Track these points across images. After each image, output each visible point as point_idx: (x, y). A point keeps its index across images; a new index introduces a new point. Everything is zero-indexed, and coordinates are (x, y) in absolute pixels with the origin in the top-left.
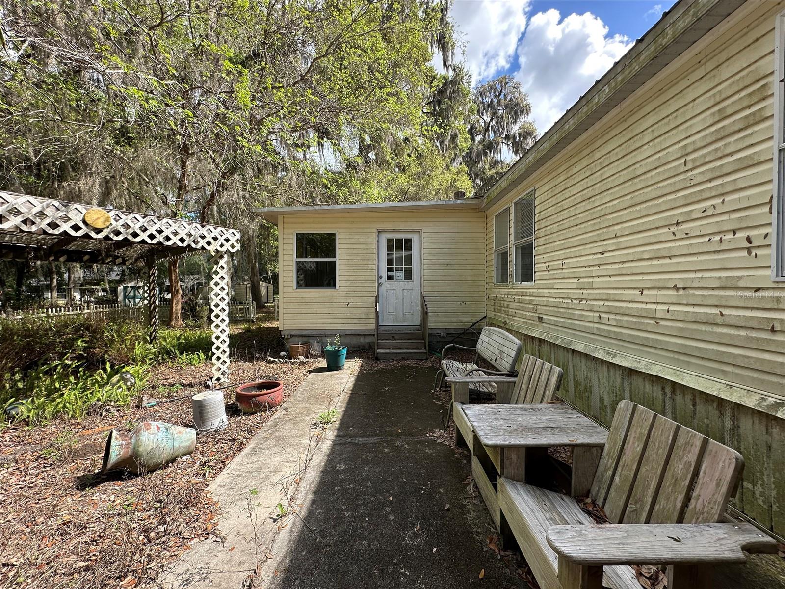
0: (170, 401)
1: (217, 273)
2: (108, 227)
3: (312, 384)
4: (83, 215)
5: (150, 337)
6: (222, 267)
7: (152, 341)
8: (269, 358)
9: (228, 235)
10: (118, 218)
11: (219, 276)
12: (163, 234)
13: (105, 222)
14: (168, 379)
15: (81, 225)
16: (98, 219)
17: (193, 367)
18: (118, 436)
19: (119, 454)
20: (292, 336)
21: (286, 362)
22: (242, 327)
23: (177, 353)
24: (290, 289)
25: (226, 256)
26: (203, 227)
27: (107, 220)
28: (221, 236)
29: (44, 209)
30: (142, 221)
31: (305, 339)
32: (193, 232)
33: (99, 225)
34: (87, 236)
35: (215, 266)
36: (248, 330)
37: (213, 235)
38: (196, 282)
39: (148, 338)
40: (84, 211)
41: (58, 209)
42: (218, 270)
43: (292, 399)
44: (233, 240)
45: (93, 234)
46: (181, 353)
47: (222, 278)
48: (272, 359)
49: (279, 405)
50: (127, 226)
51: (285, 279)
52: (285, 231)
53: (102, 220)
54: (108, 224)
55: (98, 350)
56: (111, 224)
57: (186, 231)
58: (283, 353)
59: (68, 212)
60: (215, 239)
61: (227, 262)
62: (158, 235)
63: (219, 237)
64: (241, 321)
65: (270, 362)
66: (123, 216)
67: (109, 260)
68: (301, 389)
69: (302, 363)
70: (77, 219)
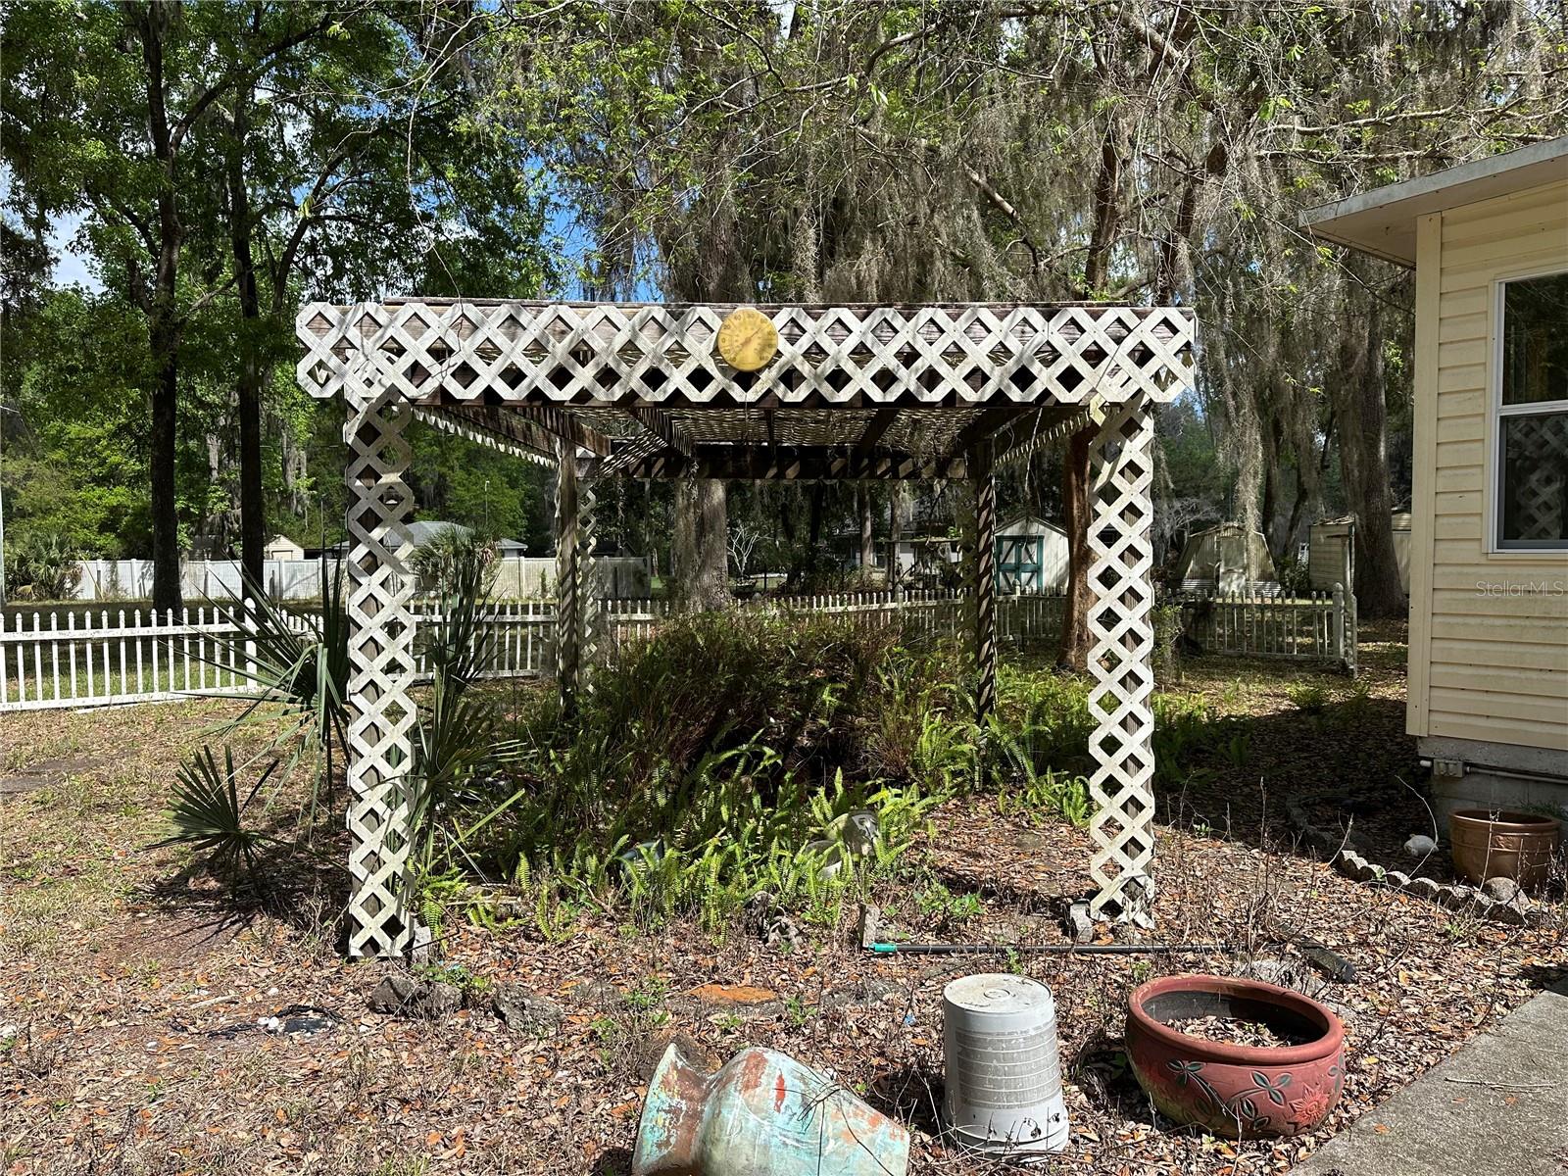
0: (937, 952)
1: (1110, 494)
2: (769, 366)
3: (1530, 1064)
4: (715, 334)
5: (977, 701)
6: (1134, 469)
7: (981, 710)
8: (1350, 855)
9: (1145, 332)
10: (796, 331)
11: (1120, 504)
12: (918, 363)
13: (762, 350)
14: (978, 856)
15: (711, 368)
16: (747, 341)
17: (1064, 829)
18: (674, 1076)
19: (667, 1143)
20: (1472, 768)
21: (1422, 891)
22: (1290, 689)
23: (1028, 766)
24: (1469, 552)
25: (1148, 423)
26: (1049, 316)
27: (768, 343)
28: (1119, 341)
29: (635, 335)
30: (860, 330)
31: (1539, 796)
32: (1013, 344)
33: (749, 361)
34: (723, 400)
35: (1107, 467)
36: (1312, 707)
37: (1085, 342)
38: (1189, 519)
39: (971, 700)
40: (716, 323)
41: (663, 330)
42: (1118, 481)
43: (1387, 1120)
44: (1165, 354)
45: (737, 393)
46: (1040, 772)
47: (1133, 511)
48: (1361, 863)
49: (1311, 1129)
50: (816, 353)
51: (1445, 504)
52: (1450, 283)
53: (755, 344)
54: (770, 354)
55: (862, 720)
56: (779, 354)
57: (990, 342)
58: (1418, 842)
59: (682, 335)
60: (1095, 356)
61: (1152, 448)
62: (902, 372)
63: (1109, 347)
64: (1300, 665)
65: (1345, 869)
66: (808, 323)
67: (884, 468)
68: (1456, 1073)
69: (1502, 914)
70: (700, 352)
